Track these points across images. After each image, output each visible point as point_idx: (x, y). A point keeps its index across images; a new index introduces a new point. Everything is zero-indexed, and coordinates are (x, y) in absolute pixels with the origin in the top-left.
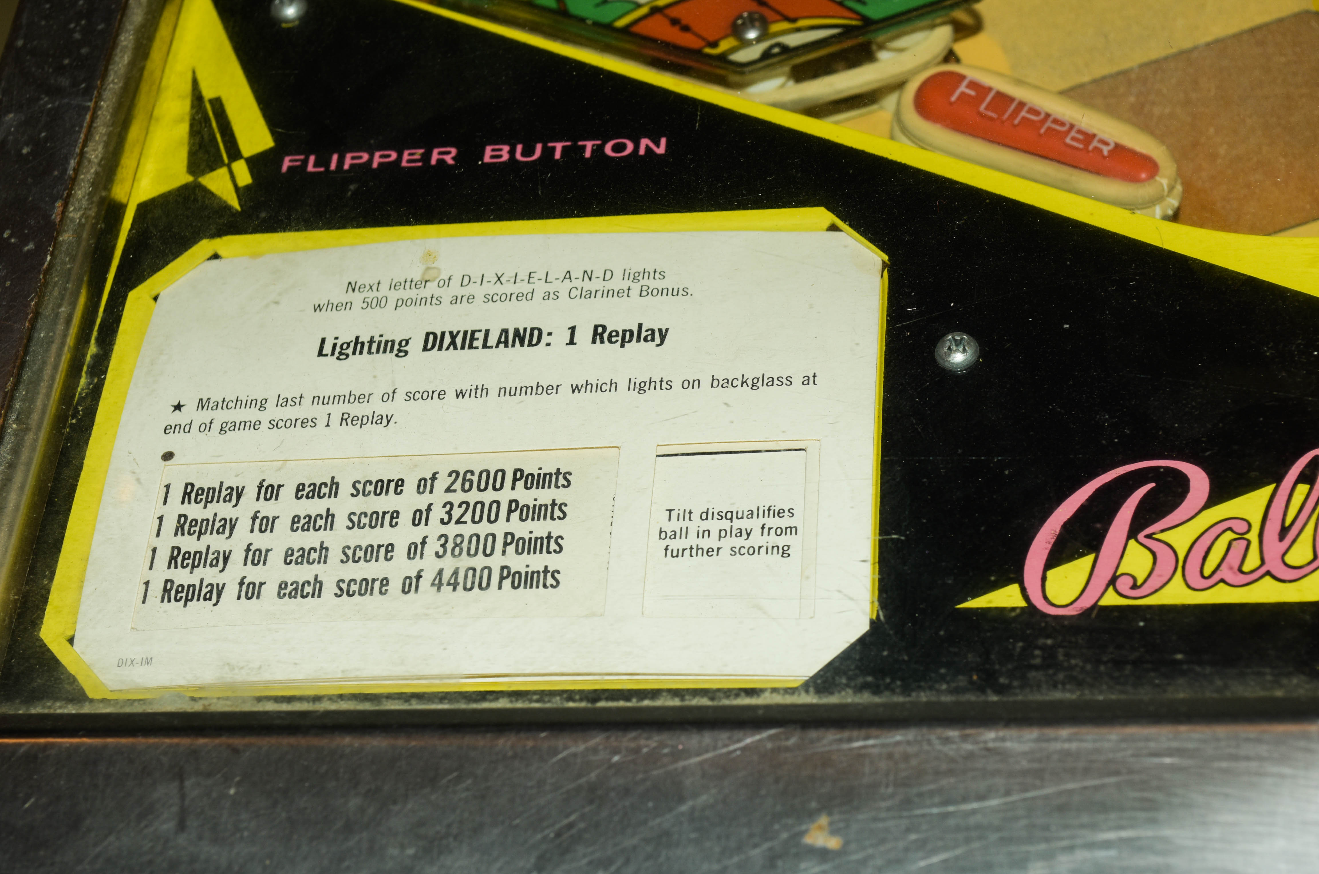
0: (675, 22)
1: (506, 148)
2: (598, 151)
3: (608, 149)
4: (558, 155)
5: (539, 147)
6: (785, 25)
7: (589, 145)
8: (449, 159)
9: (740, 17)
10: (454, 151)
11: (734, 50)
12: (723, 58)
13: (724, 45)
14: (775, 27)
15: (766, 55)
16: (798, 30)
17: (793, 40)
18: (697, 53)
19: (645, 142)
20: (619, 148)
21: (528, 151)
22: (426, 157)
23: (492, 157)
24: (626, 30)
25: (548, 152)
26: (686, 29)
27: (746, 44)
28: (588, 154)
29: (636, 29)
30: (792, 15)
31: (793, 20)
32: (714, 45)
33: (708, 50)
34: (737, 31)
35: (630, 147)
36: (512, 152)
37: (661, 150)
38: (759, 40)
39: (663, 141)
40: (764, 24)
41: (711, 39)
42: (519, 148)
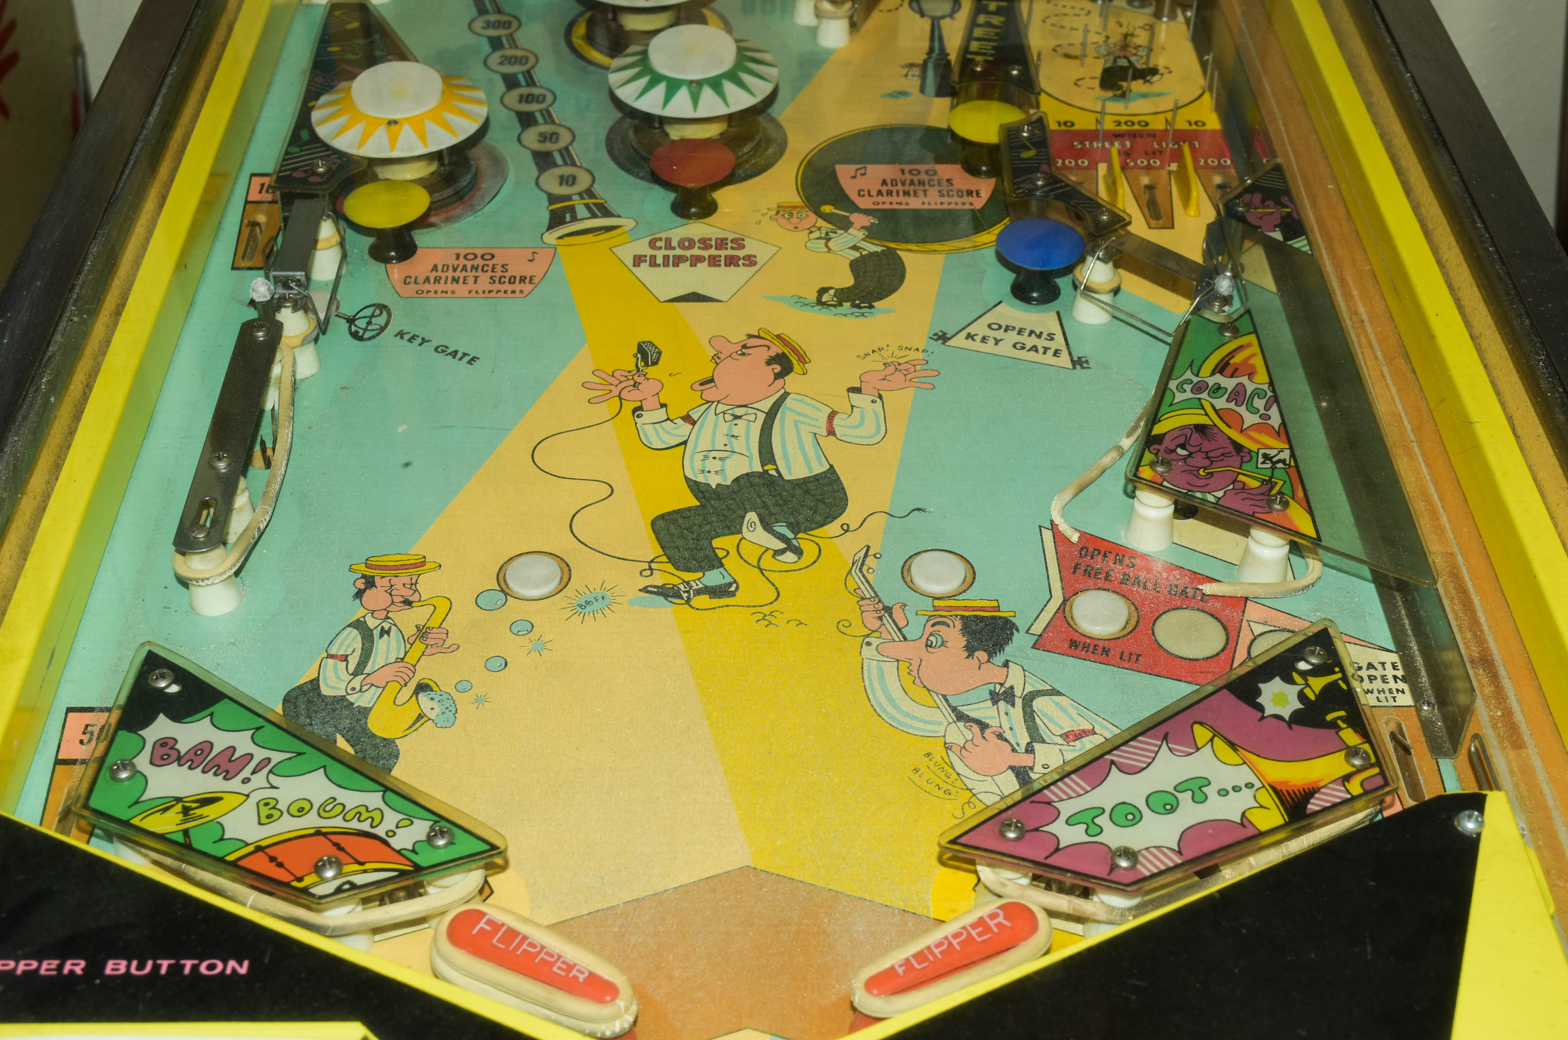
0: (272, 859)
1: (124, 963)
2: (195, 968)
3: (203, 969)
4: (163, 971)
5: (150, 964)
6: (356, 867)
7: (188, 964)
8: (78, 970)
9: (321, 860)
10: (83, 963)
11: (314, 885)
12: (305, 891)
13: (308, 881)
14: (347, 868)
15: (339, 890)
16: (365, 871)
17: (360, 879)
18: (287, 885)
19: (232, 964)
20: (211, 967)
21: (141, 967)
22: (60, 967)
23: (113, 970)
24: (234, 864)
25: (156, 968)
26: (280, 865)
27: (324, 880)
28: (187, 971)
29: (241, 863)
30: (361, 860)
31: (362, 864)
32: (300, 880)
33: (295, 884)
34: (318, 869)
35: (220, 966)
36: (128, 967)
37: (243, 970)
38: (334, 878)
39: (246, 963)
40: (339, 865)
41: (299, 875)
42: (134, 963)
